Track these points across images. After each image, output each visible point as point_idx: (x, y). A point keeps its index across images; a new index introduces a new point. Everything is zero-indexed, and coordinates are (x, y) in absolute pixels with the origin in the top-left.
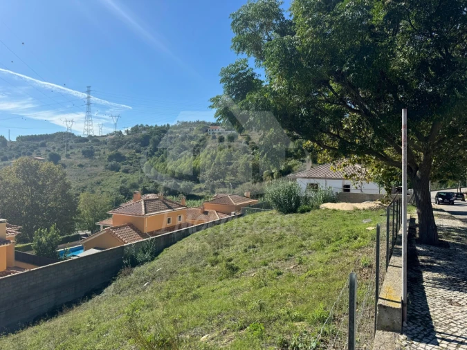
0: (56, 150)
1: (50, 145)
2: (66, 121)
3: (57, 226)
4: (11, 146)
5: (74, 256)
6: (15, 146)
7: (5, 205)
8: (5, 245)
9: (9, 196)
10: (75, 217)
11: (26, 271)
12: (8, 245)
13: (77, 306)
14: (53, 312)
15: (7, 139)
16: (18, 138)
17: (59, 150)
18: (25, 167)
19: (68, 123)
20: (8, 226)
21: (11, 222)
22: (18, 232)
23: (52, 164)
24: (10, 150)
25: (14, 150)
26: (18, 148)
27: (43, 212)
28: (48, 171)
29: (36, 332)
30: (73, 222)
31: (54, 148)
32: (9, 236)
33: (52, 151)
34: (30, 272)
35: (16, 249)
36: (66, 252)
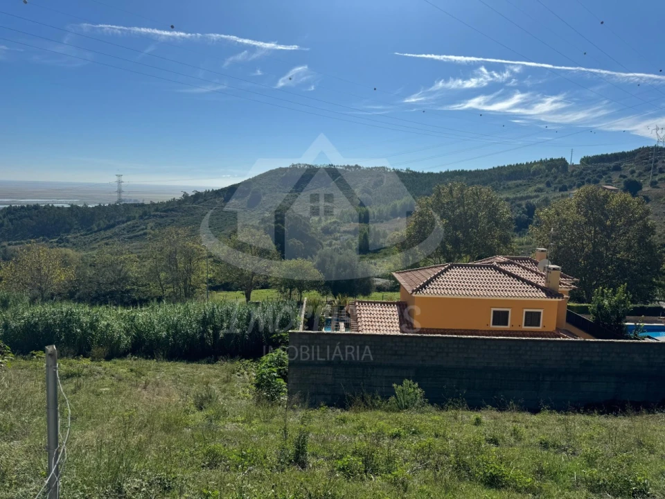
0: (635, 175)
1: (628, 167)
2: (657, 129)
3: (627, 288)
4: (573, 172)
5: (649, 337)
6: (578, 170)
7: (559, 248)
8: (557, 300)
9: (565, 238)
10: (657, 279)
11: (579, 339)
12: (561, 300)
13: (649, 412)
14: (611, 407)
15: (569, 162)
16: (582, 160)
17: (640, 175)
18: (589, 200)
19: (659, 132)
20: (562, 276)
21: (567, 271)
22: (573, 286)
23: (628, 196)
24: (572, 176)
25: (576, 176)
26: (581, 173)
27: (608, 265)
28: (621, 205)
29: (588, 424)
30: (652, 286)
31: (633, 172)
32: (562, 288)
33: (630, 177)
34: (585, 342)
35: (569, 307)
36: (637, 328)
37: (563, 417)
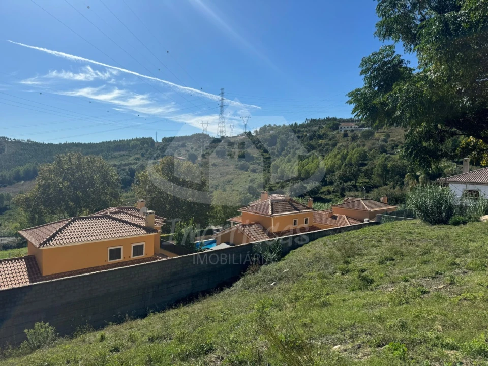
0: (194, 150)
1: (190, 145)
2: (203, 123)
3: (194, 220)
4: (158, 147)
5: (207, 248)
6: (161, 146)
7: (153, 198)
8: (154, 234)
9: (156, 191)
10: (209, 213)
11: (169, 258)
12: (156, 234)
13: (210, 295)
14: (190, 298)
15: (155, 140)
16: (163, 140)
17: (196, 150)
18: (169, 166)
19: (204, 125)
20: (156, 218)
21: (159, 214)
22: (163, 223)
23: (190, 163)
24: (157, 150)
25: (160, 149)
26: (163, 148)
27: (183, 207)
29: (177, 315)
30: (207, 217)
31: (192, 148)
32: (157, 226)
33: (191, 151)
34: (172, 259)
35: (162, 238)
36: (201, 244)
37: (162, 315)
